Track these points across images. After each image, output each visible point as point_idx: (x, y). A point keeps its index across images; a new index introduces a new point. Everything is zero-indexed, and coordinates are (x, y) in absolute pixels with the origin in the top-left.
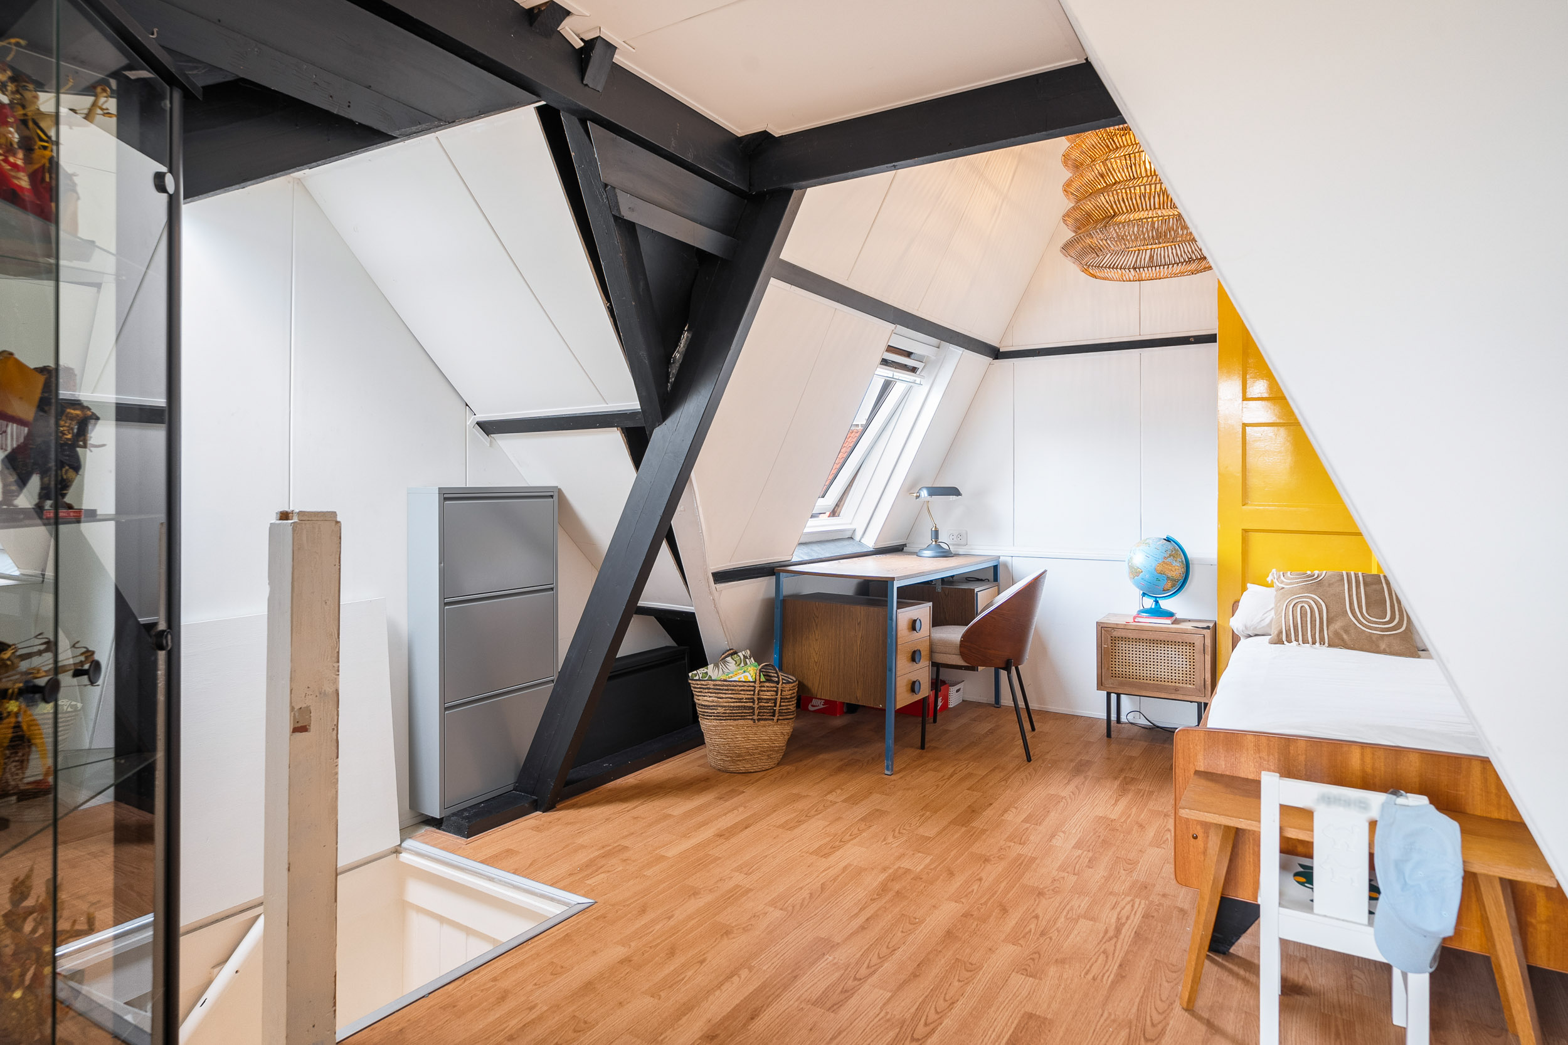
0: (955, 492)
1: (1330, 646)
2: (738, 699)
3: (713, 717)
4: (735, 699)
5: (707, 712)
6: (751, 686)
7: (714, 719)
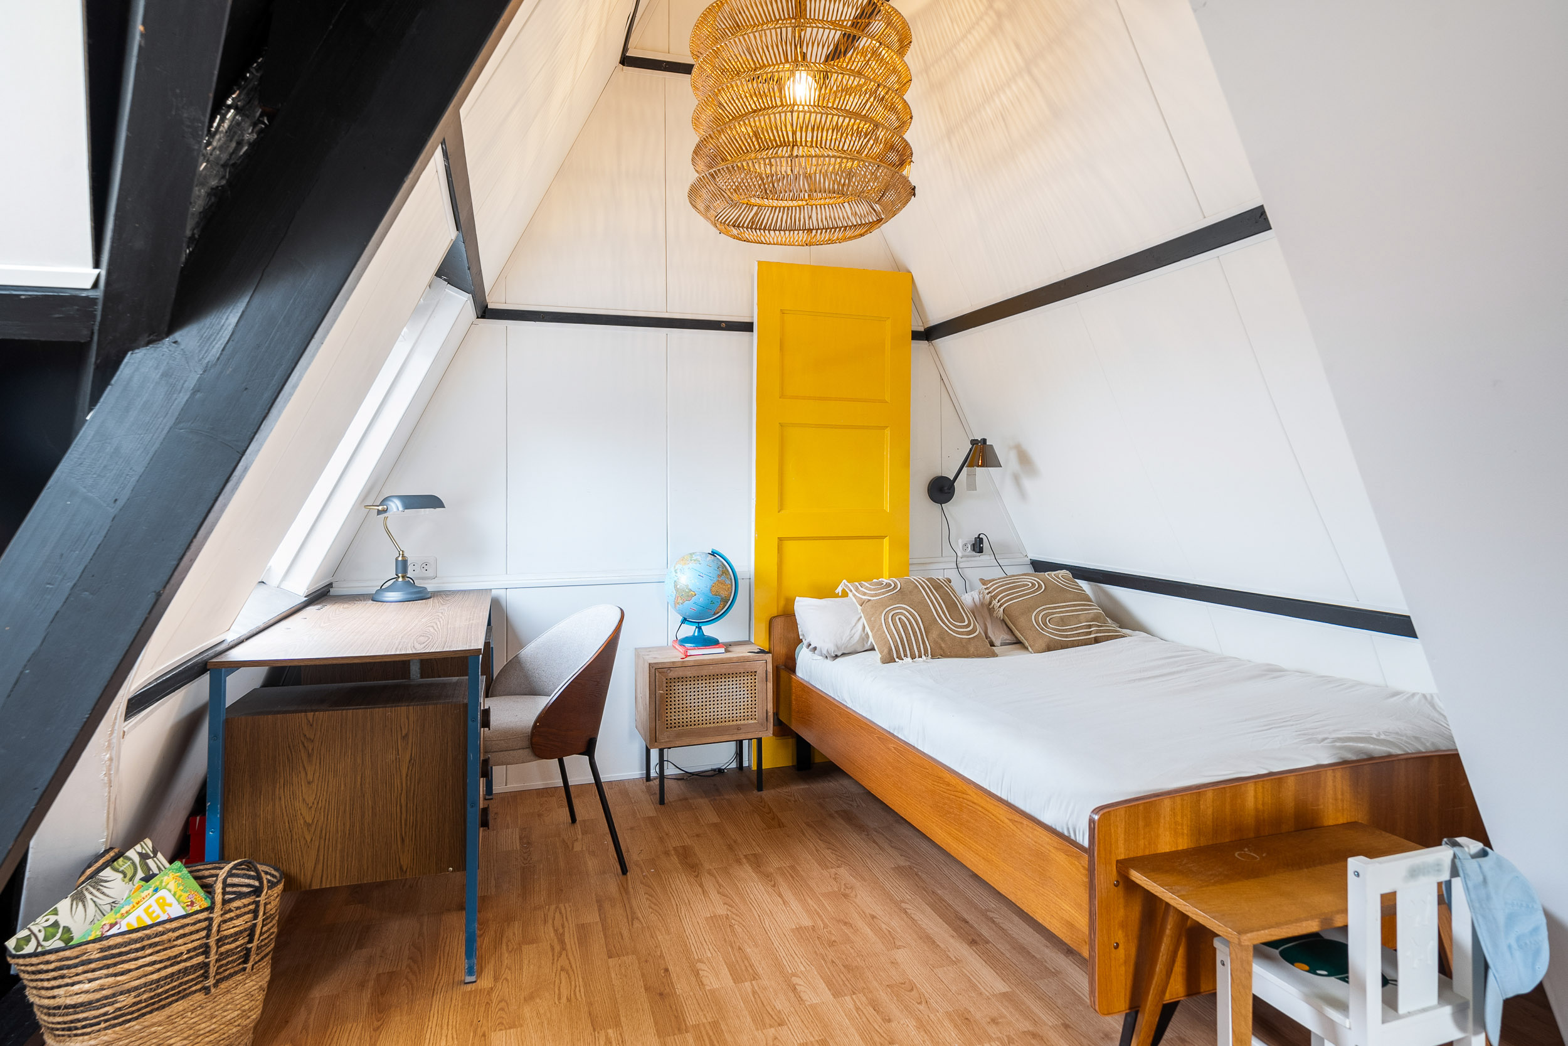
0: (433, 502)
1: (933, 657)
2: (169, 959)
3: (103, 1025)
4: (161, 961)
5: (85, 1019)
6: (200, 921)
7: (106, 1029)
